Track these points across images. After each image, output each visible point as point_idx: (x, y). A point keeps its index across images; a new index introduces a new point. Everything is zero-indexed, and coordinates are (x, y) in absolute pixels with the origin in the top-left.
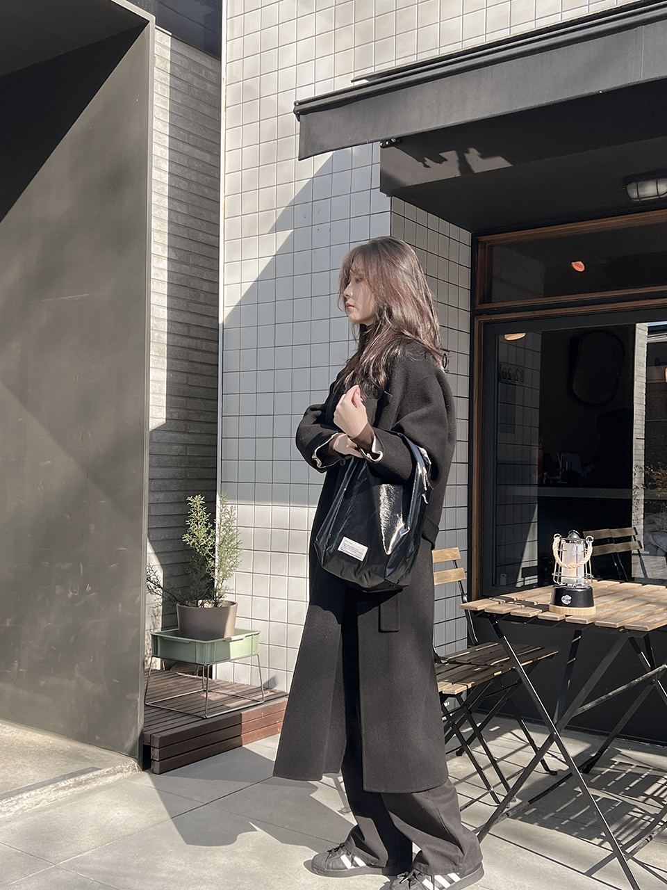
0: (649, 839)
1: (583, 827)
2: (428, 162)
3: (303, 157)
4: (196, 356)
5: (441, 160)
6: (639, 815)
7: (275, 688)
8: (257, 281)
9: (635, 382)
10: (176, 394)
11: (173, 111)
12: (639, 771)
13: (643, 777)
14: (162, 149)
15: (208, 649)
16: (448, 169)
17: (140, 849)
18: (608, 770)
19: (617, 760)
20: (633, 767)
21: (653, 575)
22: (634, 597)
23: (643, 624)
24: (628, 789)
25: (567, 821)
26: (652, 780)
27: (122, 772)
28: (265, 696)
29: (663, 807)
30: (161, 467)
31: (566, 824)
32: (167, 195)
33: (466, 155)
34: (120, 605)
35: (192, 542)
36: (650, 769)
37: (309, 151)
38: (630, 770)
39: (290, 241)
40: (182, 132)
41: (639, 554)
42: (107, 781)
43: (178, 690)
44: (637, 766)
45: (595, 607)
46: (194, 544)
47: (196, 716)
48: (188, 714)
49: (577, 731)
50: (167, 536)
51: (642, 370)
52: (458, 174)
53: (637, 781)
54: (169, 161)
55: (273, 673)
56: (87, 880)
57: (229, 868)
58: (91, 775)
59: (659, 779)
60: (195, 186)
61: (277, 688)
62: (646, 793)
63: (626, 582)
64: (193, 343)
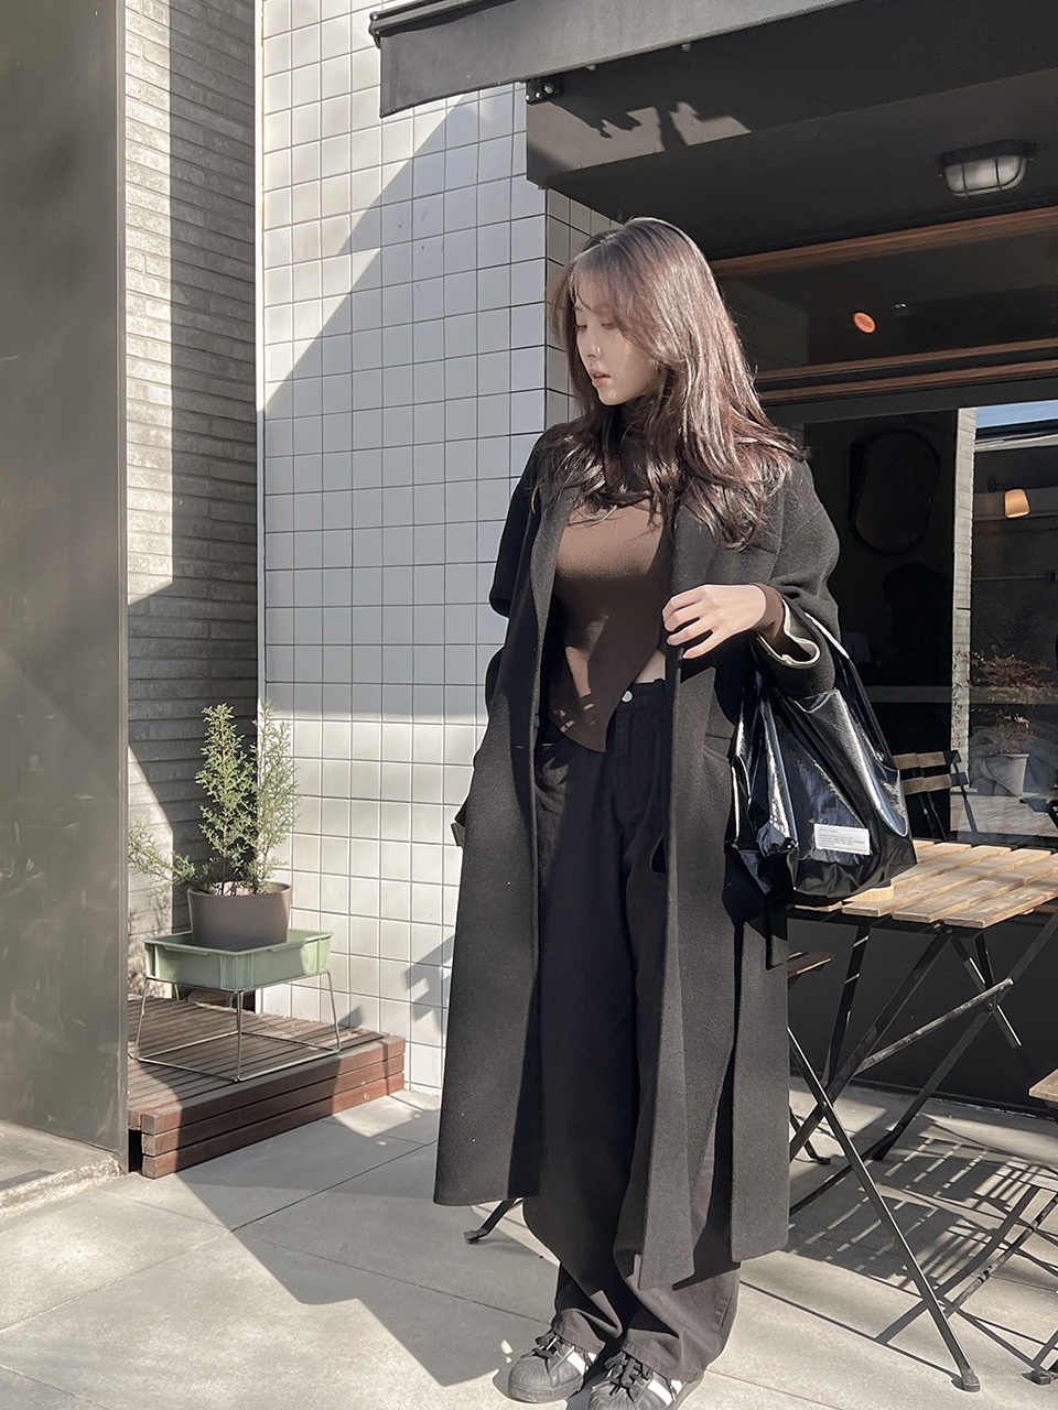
0: (984, 1277)
1: (873, 1255)
2: (609, 127)
3: (388, 112)
4: (223, 470)
5: (630, 124)
6: (967, 1232)
7: (361, 1027)
8: (321, 337)
9: (956, 518)
10: (190, 534)
11: (177, 50)
12: (966, 1154)
13: (972, 1164)
14: (159, 115)
15: (239, 965)
16: (640, 139)
17: (111, 1316)
18: (915, 1153)
19: (930, 1136)
20: (956, 1147)
21: (986, 826)
22: (956, 868)
23: (976, 916)
24: (947, 1186)
25: (847, 1245)
26: (987, 1169)
27: (90, 1176)
28: (341, 1040)
29: (1005, 1216)
30: (166, 658)
31: (845, 1251)
32: (168, 193)
33: (674, 115)
34: (84, 894)
35: (212, 785)
36: (983, 1150)
37: (398, 100)
38: (950, 1153)
39: (377, 266)
40: (192, 87)
41: (964, 794)
42: (64, 1194)
43: (197, 1032)
44: (963, 1146)
45: (892, 887)
46: (215, 788)
47: (223, 1079)
48: (209, 1076)
49: (863, 1087)
50: (178, 774)
51: (966, 498)
52: (659, 148)
53: (963, 1172)
54: (171, 135)
55: (357, 1001)
56: (11, 1376)
57: (265, 1346)
58: (35, 1184)
59: (998, 1168)
60: (216, 179)
61: (365, 1027)
62: (977, 1192)
63: (944, 841)
64: (219, 448)
